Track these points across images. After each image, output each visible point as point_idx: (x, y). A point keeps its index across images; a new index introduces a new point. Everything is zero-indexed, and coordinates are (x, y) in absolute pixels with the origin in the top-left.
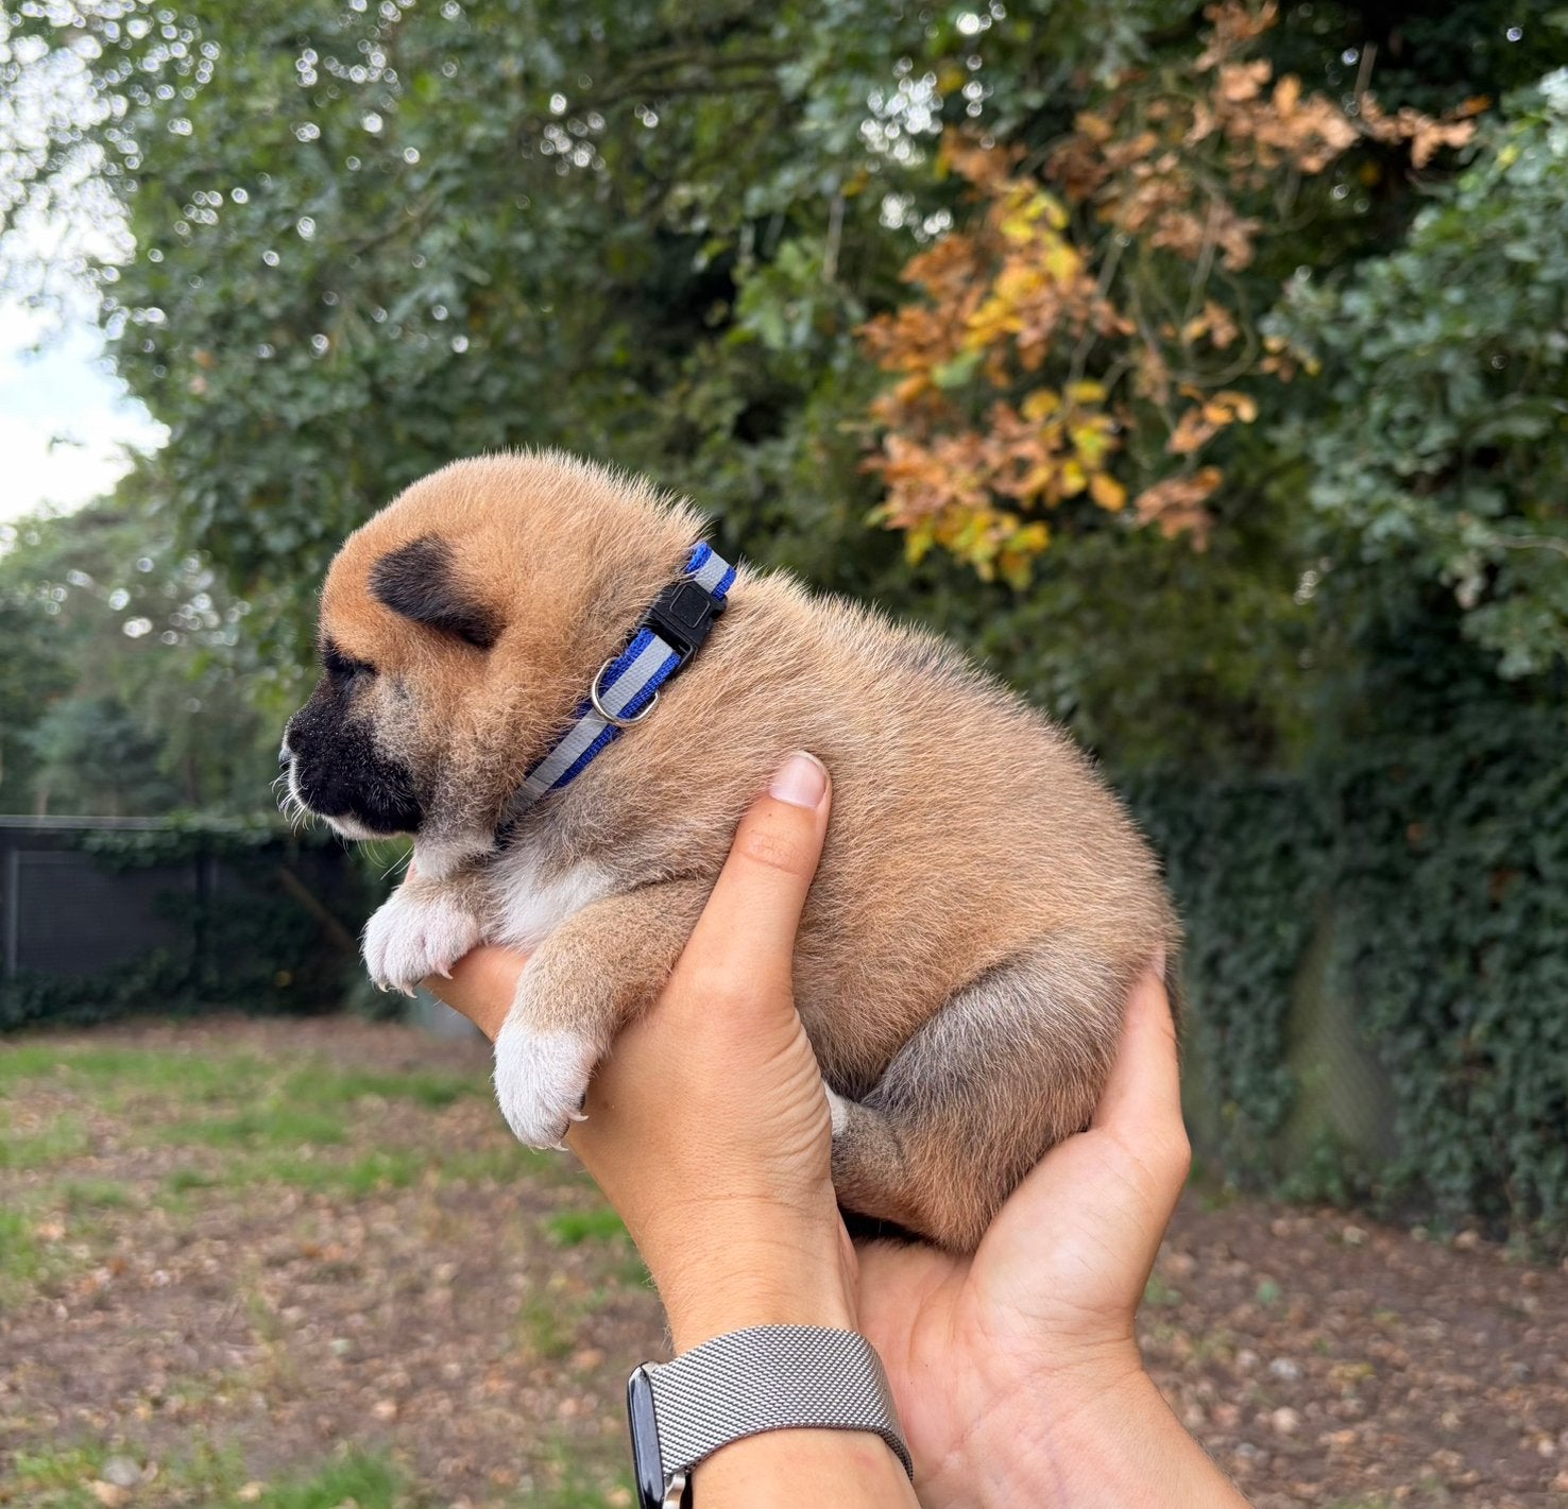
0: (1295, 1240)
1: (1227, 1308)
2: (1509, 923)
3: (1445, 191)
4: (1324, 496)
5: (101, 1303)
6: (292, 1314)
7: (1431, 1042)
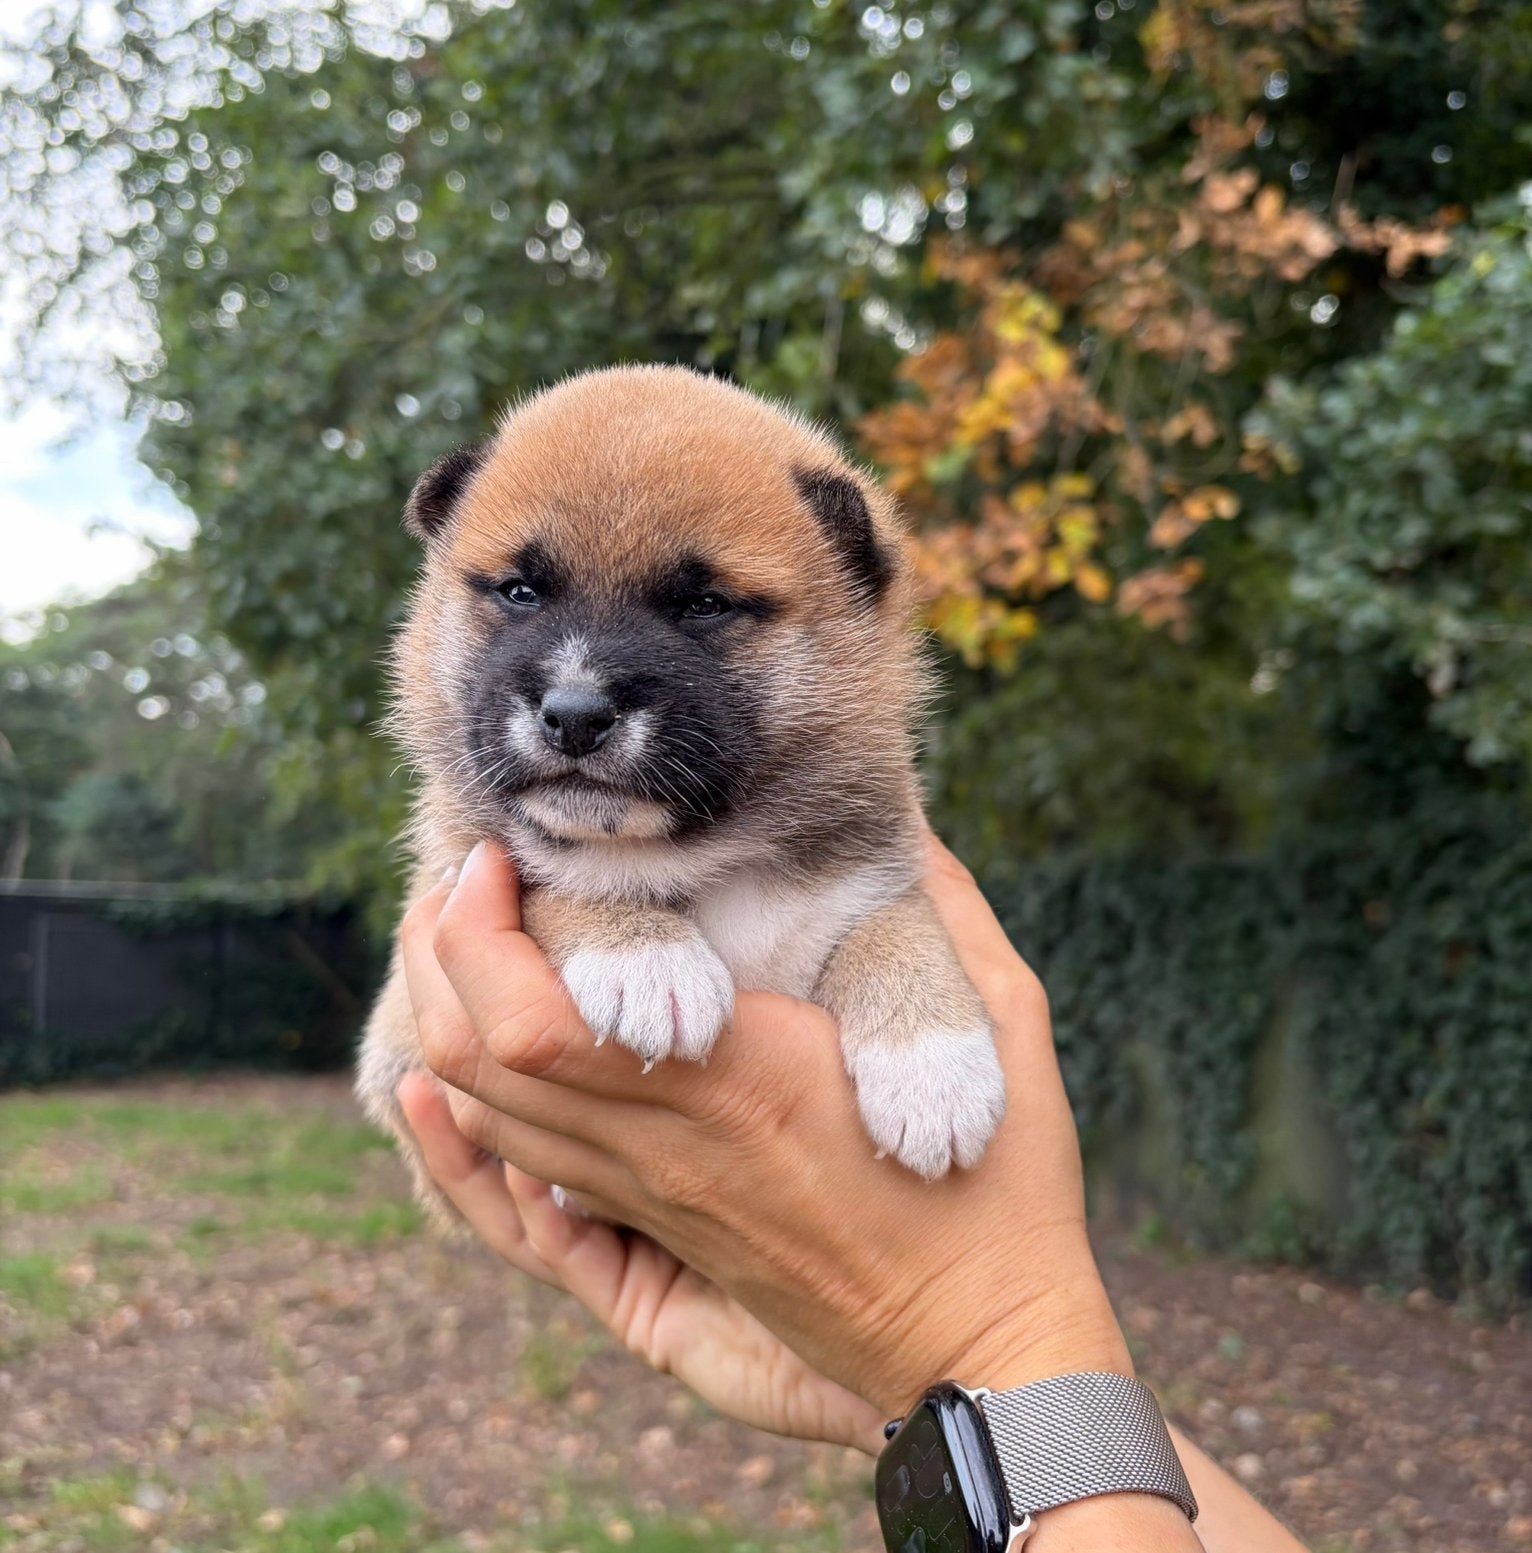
0: (1255, 1297)
1: (1192, 1361)
2: (1463, 998)
3: (1421, 299)
4: (1304, 587)
5: (128, 1340)
6: (308, 1354)
7: (1387, 1111)
